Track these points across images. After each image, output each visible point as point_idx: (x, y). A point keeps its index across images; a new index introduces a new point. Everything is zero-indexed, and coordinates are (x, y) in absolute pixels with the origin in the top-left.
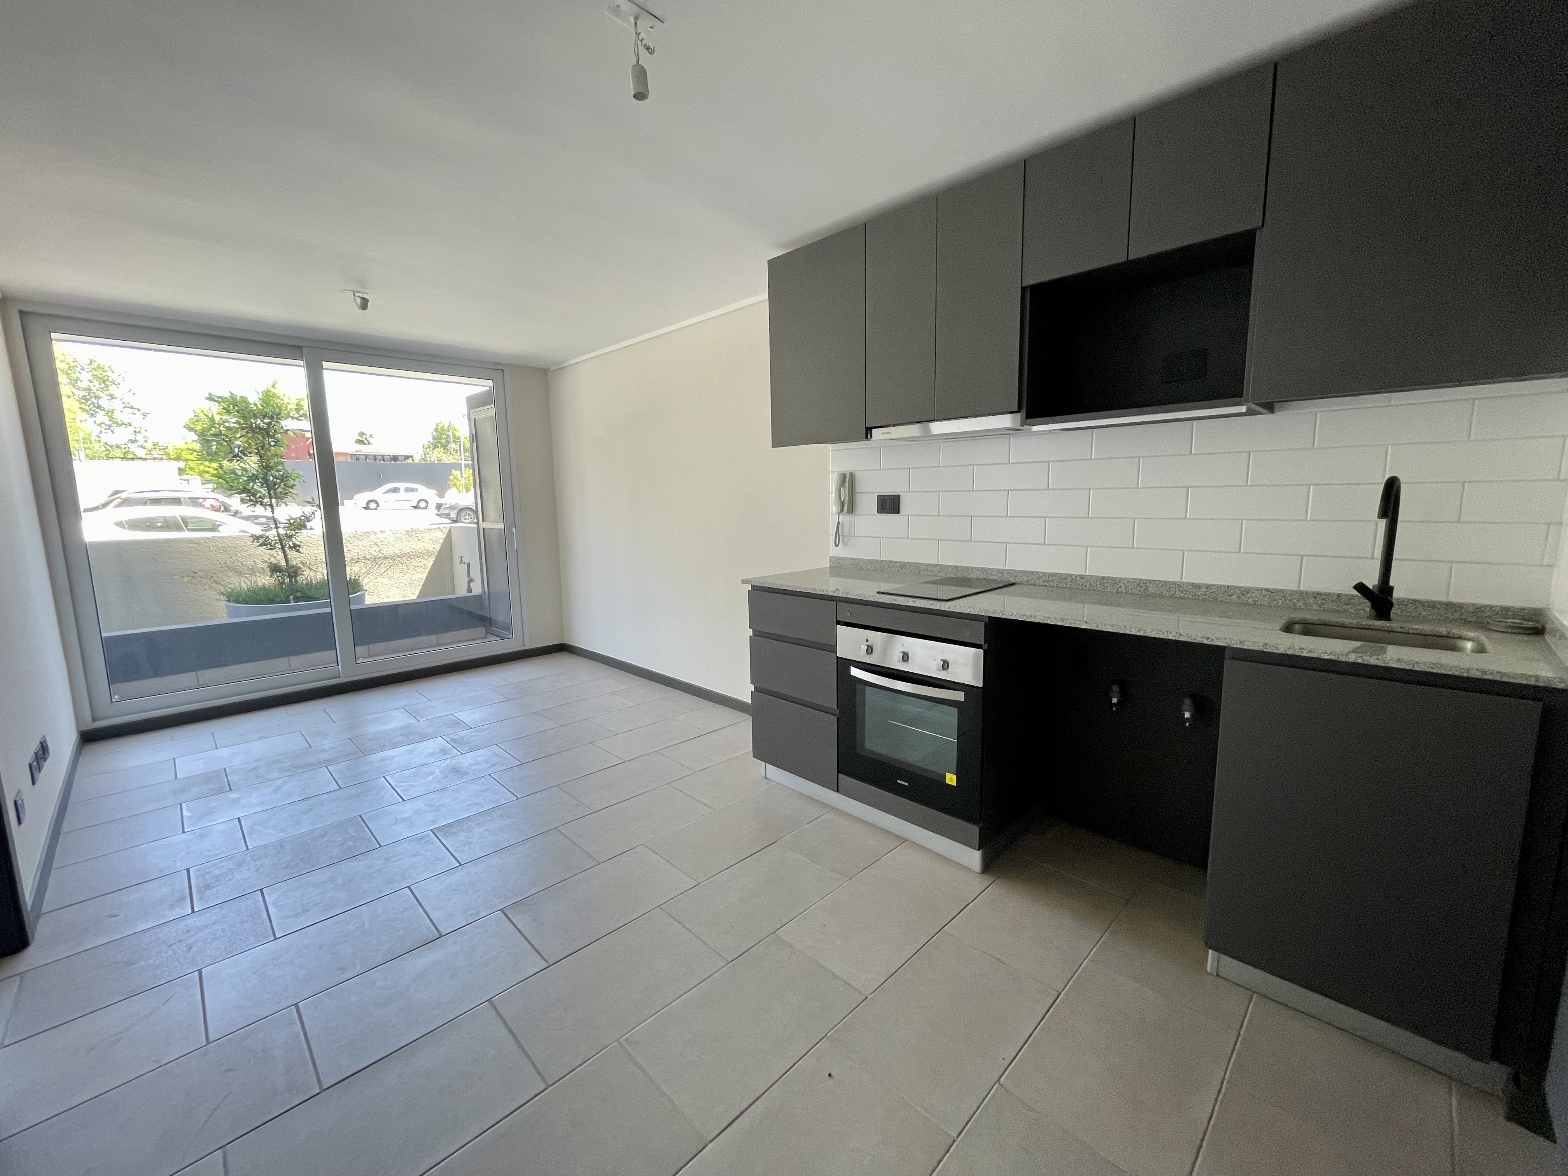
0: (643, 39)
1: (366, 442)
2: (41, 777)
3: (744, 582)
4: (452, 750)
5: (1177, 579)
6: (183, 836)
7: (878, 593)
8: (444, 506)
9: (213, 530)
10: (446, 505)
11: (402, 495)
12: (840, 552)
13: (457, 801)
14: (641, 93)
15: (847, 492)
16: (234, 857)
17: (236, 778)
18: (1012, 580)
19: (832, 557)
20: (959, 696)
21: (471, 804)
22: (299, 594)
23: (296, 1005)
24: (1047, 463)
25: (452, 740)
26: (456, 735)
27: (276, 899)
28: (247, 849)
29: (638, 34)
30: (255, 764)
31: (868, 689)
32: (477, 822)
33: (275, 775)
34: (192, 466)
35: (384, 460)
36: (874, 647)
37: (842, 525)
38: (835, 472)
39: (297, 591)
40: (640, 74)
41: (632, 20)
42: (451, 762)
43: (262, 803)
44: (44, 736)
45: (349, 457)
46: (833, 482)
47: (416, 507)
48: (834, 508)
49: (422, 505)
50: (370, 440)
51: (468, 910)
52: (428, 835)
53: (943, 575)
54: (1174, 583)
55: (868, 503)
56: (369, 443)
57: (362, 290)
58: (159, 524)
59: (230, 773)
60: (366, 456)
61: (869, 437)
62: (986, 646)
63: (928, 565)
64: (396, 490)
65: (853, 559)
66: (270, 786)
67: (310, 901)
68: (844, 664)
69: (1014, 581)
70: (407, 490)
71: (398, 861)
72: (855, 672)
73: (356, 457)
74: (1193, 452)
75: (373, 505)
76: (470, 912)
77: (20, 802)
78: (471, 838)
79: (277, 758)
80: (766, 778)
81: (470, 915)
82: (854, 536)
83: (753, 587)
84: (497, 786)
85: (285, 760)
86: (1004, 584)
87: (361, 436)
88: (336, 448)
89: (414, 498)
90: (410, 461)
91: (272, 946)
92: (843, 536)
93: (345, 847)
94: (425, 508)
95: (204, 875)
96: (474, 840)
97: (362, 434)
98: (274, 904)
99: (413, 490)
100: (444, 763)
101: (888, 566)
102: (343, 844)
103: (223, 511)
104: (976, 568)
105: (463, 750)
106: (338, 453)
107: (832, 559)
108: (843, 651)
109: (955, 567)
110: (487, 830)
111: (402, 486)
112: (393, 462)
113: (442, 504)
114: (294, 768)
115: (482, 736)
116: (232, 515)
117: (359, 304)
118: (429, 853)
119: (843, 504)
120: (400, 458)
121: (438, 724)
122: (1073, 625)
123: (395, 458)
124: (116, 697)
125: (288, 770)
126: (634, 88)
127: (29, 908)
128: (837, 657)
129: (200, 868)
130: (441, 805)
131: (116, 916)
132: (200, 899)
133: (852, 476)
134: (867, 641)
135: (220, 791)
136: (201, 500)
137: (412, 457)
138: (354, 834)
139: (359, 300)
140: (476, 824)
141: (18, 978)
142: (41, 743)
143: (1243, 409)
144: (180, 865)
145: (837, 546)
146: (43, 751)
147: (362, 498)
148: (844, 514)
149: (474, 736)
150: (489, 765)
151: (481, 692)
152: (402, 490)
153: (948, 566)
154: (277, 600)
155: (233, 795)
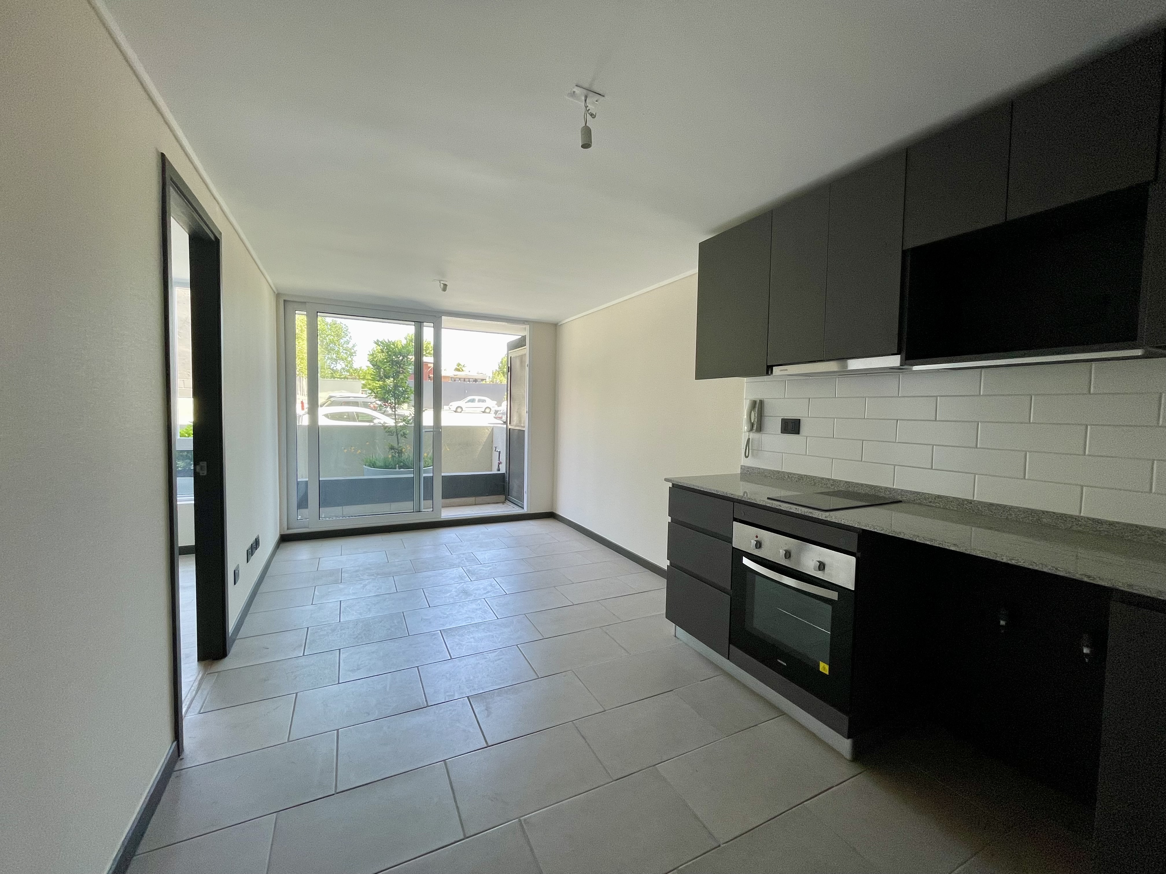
0: (589, 110)
1: (461, 370)
2: (253, 559)
3: (667, 480)
4: (466, 577)
5: (1076, 513)
6: (311, 607)
7: (768, 498)
8: (499, 412)
9: (371, 421)
10: (500, 411)
11: (476, 404)
12: (750, 462)
13: (461, 613)
14: (587, 144)
15: (756, 415)
16: (332, 625)
17: (346, 575)
18: (899, 498)
19: (743, 466)
20: (834, 595)
21: (468, 617)
22: (402, 464)
23: (338, 730)
24: (934, 399)
25: (468, 570)
26: (471, 567)
27: (346, 657)
28: (340, 622)
29: (586, 107)
30: (357, 568)
31: (757, 578)
32: (468, 631)
33: (366, 577)
34: (370, 383)
35: (469, 381)
36: (763, 542)
37: (752, 442)
38: (748, 399)
39: (401, 462)
40: (587, 132)
41: (583, 98)
42: (463, 585)
43: (354, 594)
44: (258, 536)
45: (450, 379)
46: (746, 406)
47: (484, 412)
48: (746, 428)
49: (488, 410)
50: (463, 368)
51: (447, 692)
52: (438, 633)
53: (836, 488)
54: (1071, 517)
55: (774, 425)
56: (463, 370)
57: (444, 279)
58: (345, 417)
59: (344, 572)
60: (460, 379)
61: (770, 373)
62: (859, 554)
63: (823, 479)
64: (473, 401)
65: (759, 468)
66: (361, 584)
67: (363, 663)
68: (738, 554)
69: (901, 499)
70: (479, 401)
71: (415, 647)
72: (746, 561)
73: (454, 379)
74: (1092, 391)
75: (459, 410)
76: (447, 694)
77: (237, 572)
78: (462, 641)
79: (369, 566)
80: (675, 636)
81: (448, 696)
82: (761, 450)
83: (673, 485)
84: (487, 607)
85: (373, 569)
86: (891, 501)
87: (458, 366)
88: (443, 373)
89: (484, 405)
90: (484, 382)
91: (336, 688)
92: (753, 450)
93: (390, 631)
94: (489, 413)
95: (314, 633)
96: (464, 643)
97: (459, 365)
98: (344, 660)
99: (484, 401)
100: (459, 585)
101: (788, 476)
102: (389, 629)
103: (378, 410)
104: (865, 484)
105: (472, 578)
106: (444, 377)
107: (743, 468)
108: (737, 543)
109: (846, 482)
110: (473, 638)
111: (477, 398)
112: (474, 382)
113: (498, 411)
114: (376, 574)
115: (486, 570)
116: (382, 413)
117: (442, 287)
118: (435, 646)
119: (752, 425)
120: (478, 380)
121: (463, 558)
122: (941, 546)
123: (476, 380)
124: (300, 517)
125: (373, 575)
126: (582, 142)
127: (230, 635)
128: (733, 548)
129: (313, 629)
130: (449, 614)
131: (268, 649)
132: (309, 648)
133: (761, 402)
134: (757, 537)
135: (336, 582)
136: (369, 403)
137: (486, 379)
138: (396, 624)
139: (442, 285)
140: (467, 632)
141: (217, 674)
142: (256, 539)
143: (1139, 352)
144: (305, 625)
145: (747, 457)
146: (256, 544)
147: (454, 405)
148: (754, 433)
149: (481, 570)
150: (486, 592)
151: (493, 540)
152: (477, 401)
153: (841, 481)
154: (390, 467)
155: (341, 586)
